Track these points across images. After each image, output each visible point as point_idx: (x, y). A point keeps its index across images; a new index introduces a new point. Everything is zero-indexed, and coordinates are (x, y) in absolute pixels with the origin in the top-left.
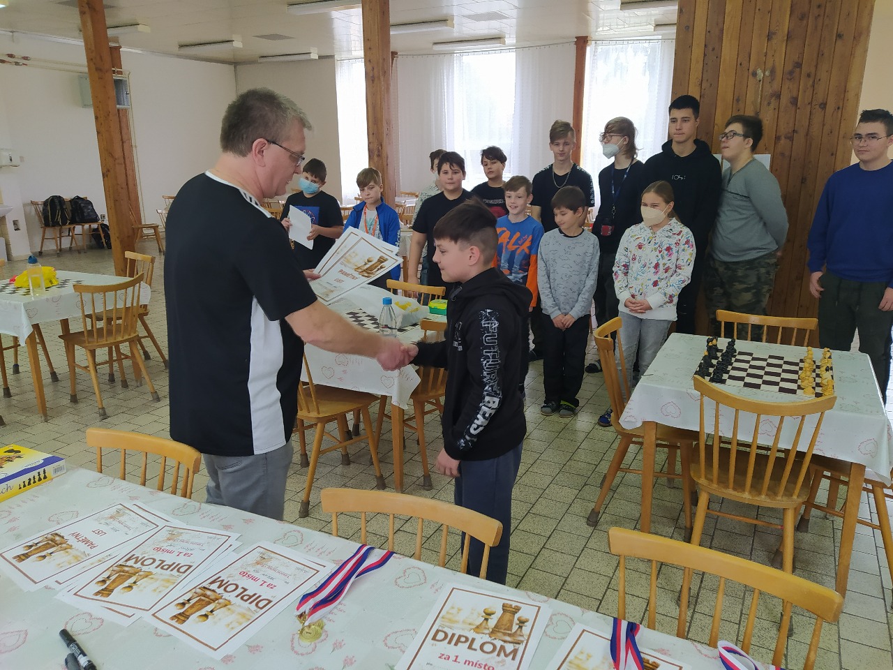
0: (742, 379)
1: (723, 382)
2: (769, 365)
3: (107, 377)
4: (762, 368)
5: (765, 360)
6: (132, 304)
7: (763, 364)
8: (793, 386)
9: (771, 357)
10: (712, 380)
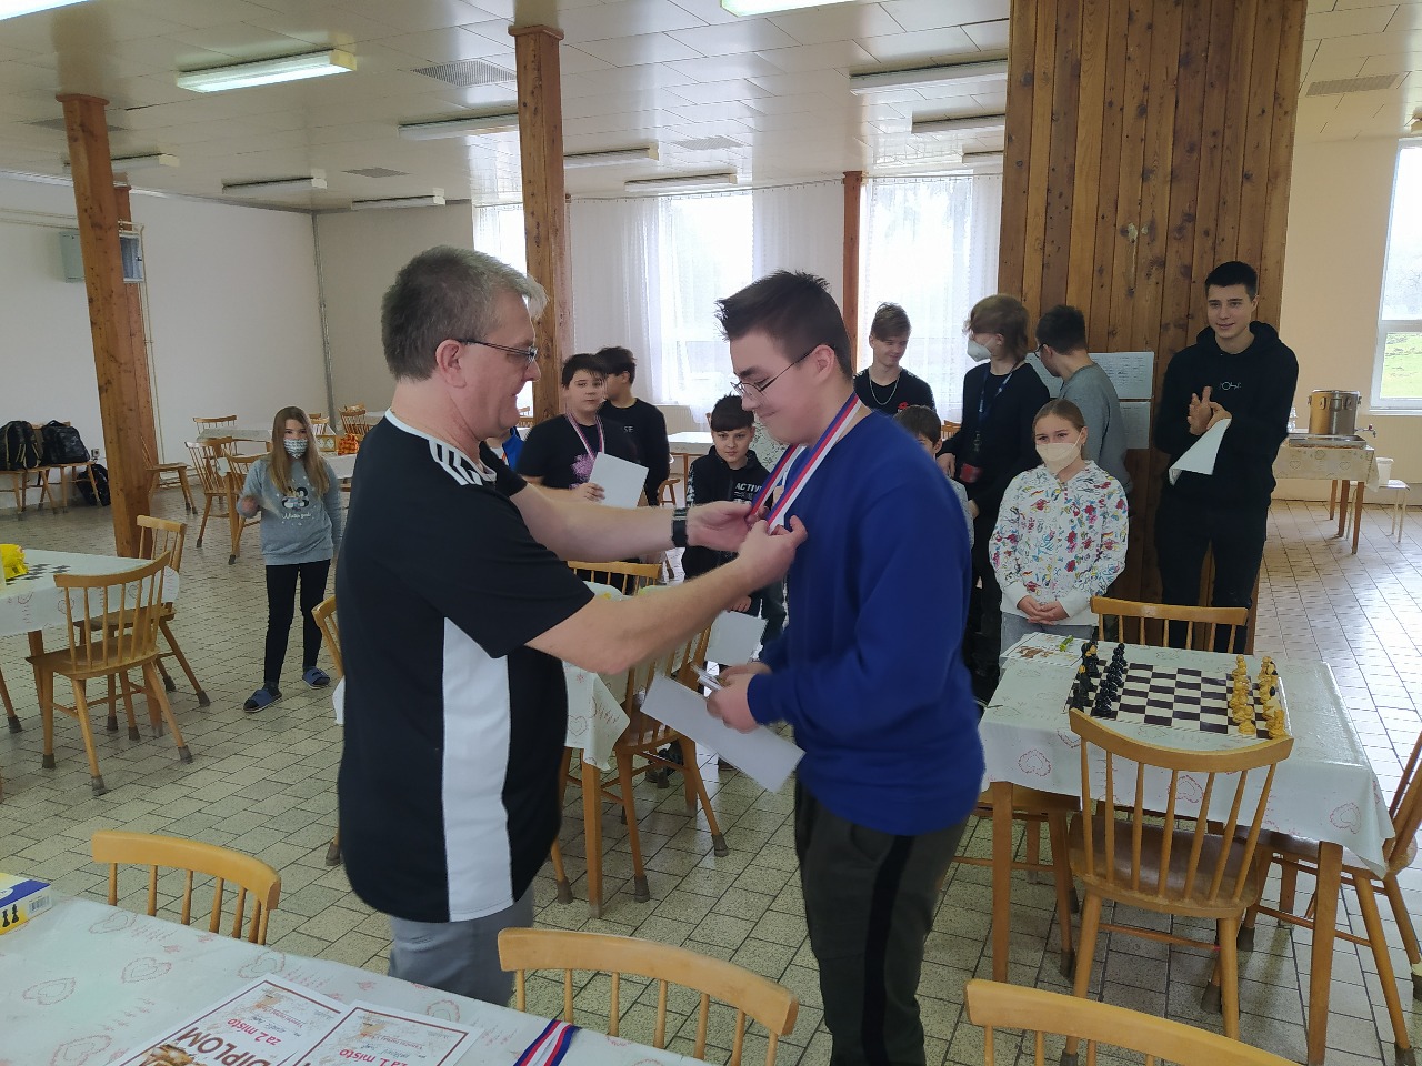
0: (1140, 710)
1: (1113, 715)
2: (1180, 685)
3: (104, 723)
4: (1169, 691)
5: (1173, 677)
6: (150, 603)
7: (1171, 683)
8: (1221, 720)
9: (1181, 671)
10: (1094, 713)
